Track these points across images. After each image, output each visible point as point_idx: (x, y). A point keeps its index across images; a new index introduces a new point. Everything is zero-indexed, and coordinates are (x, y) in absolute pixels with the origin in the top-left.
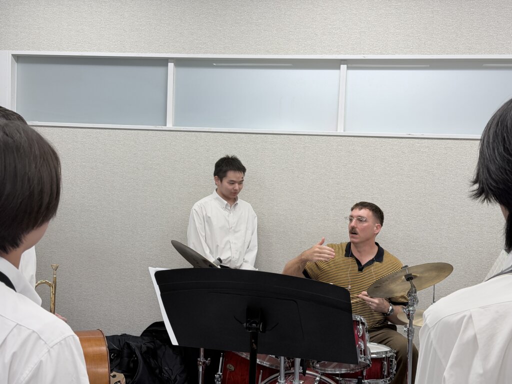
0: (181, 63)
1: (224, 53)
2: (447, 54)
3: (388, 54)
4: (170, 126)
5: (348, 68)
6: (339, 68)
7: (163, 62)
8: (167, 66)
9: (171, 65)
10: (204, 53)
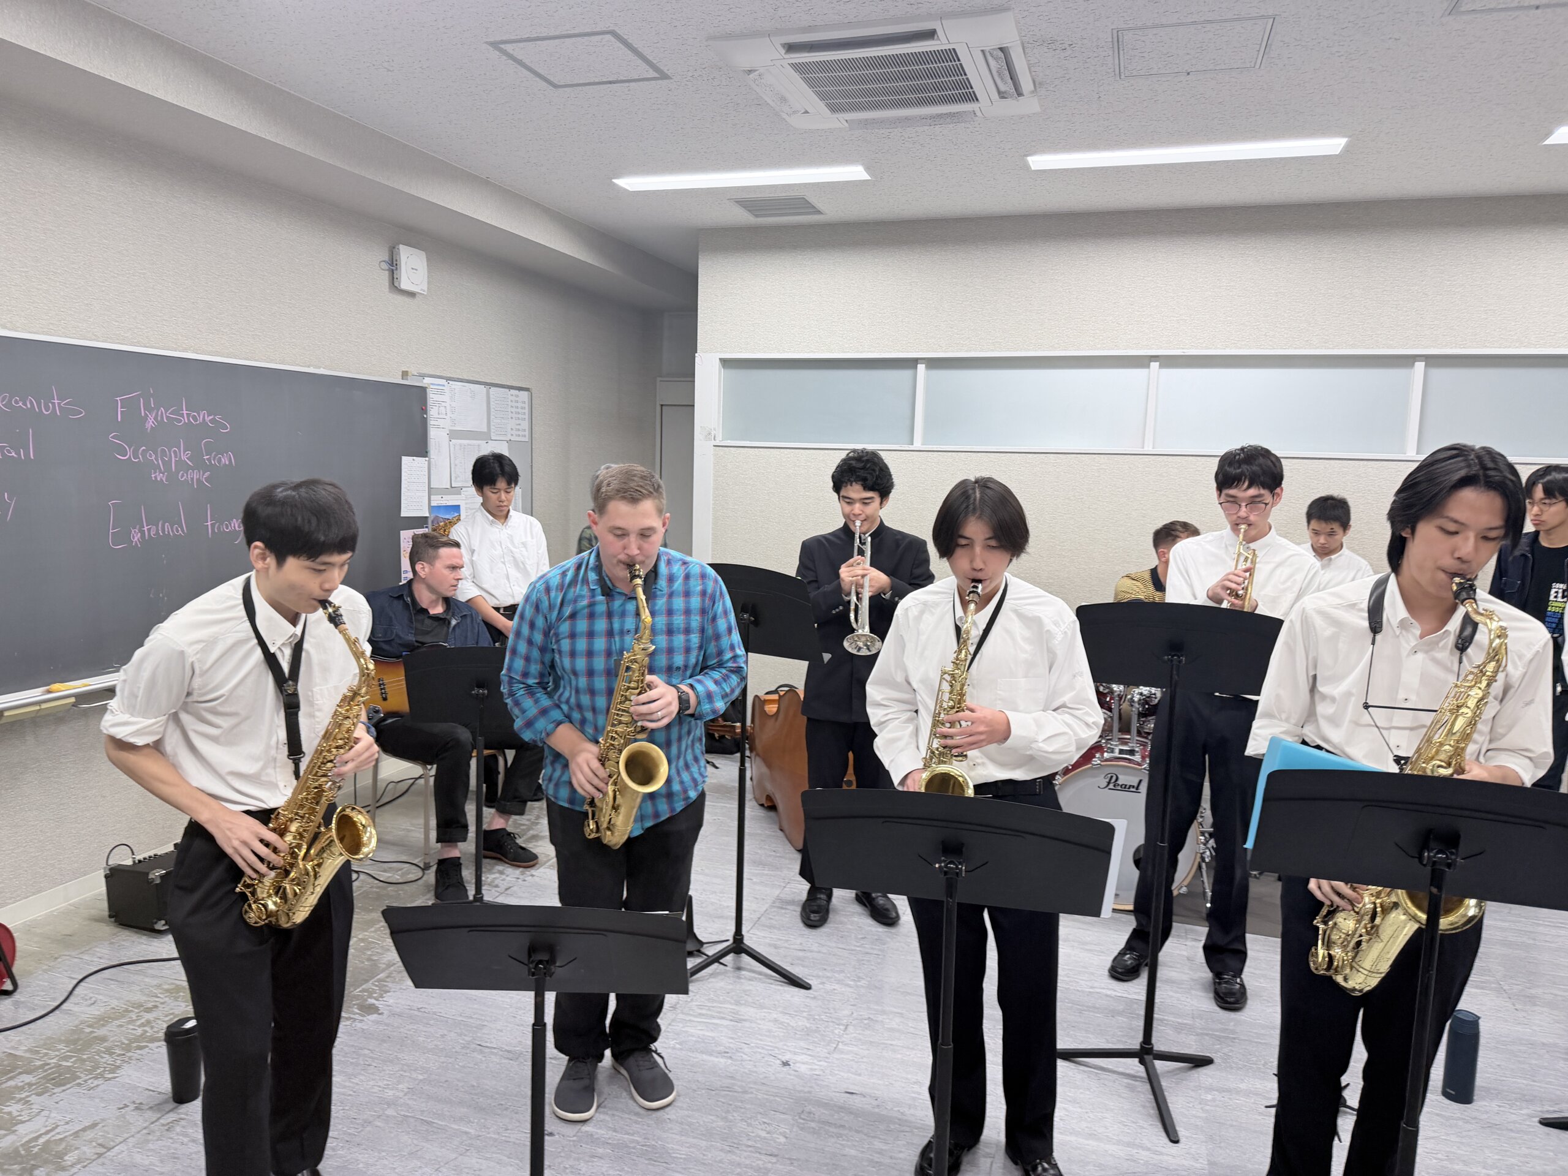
0: (934, 363)
1: (993, 351)
2: (1296, 348)
3: (1216, 348)
4: (918, 444)
5: (1161, 366)
6: (1148, 366)
7: (911, 363)
8: (916, 368)
9: (921, 367)
10: (967, 351)
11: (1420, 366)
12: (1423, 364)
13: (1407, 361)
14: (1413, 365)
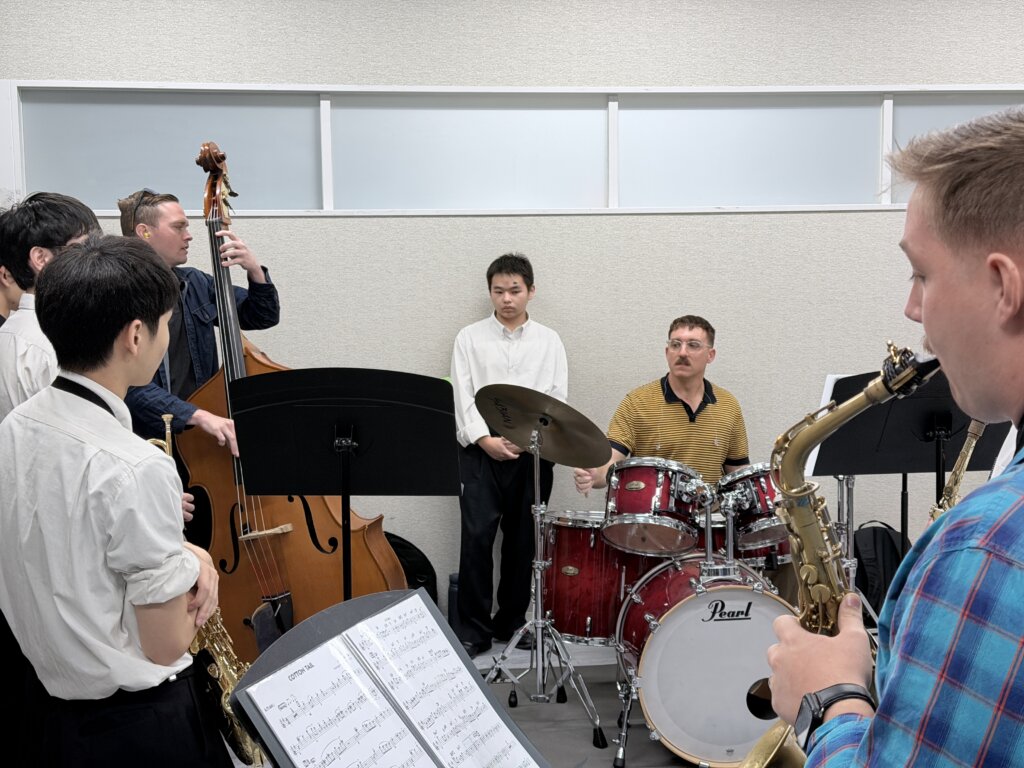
4: (329, 208)
5: (621, 107)
6: (606, 107)
9: (325, 105)
11: (888, 104)
12: (891, 102)
13: (875, 99)
14: (881, 103)
